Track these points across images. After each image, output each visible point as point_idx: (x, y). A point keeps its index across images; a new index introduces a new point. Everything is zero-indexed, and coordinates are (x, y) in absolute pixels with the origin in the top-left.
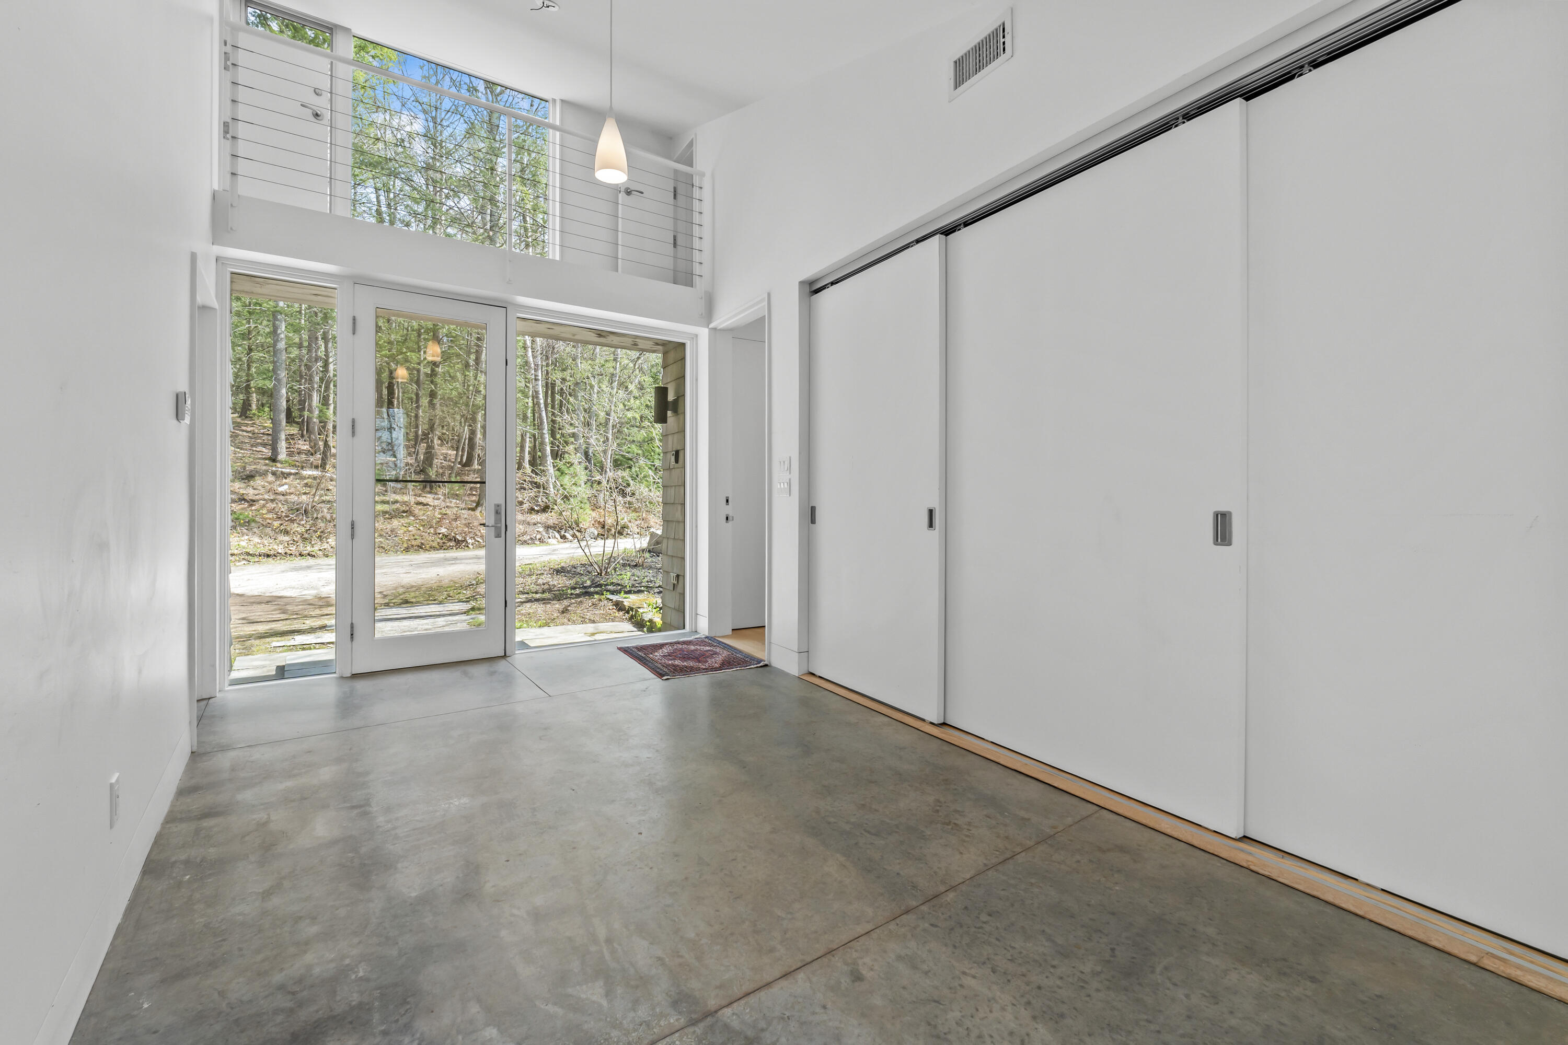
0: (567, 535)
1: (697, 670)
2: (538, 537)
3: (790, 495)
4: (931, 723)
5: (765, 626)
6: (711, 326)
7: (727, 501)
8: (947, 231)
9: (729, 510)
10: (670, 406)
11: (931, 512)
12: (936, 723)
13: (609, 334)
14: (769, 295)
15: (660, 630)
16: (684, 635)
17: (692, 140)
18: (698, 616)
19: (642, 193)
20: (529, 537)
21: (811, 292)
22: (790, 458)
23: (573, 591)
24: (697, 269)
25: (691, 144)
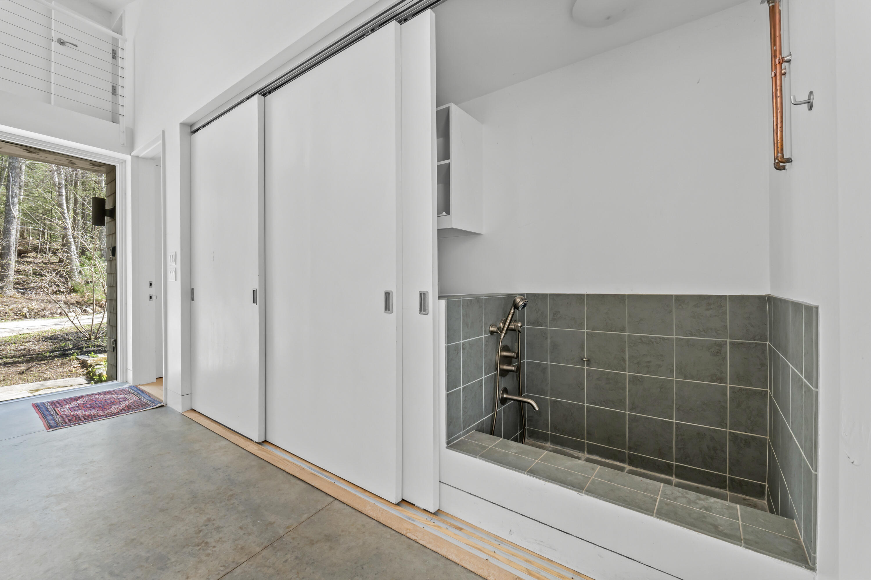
0: (88, 309)
1: (100, 417)
2: (59, 311)
3: (176, 280)
4: (256, 442)
5: (162, 377)
6: (133, 154)
7: (151, 284)
8: (265, 92)
9: (152, 291)
10: (108, 213)
11: (254, 291)
12: (258, 442)
13: (37, 151)
14: (164, 132)
15: (105, 381)
16: (117, 385)
17: (122, 14)
18: (128, 370)
19: (77, 46)
20: (49, 312)
21: (191, 132)
22: (176, 252)
23: (51, 354)
24: (121, 111)
25: (121, 18)
